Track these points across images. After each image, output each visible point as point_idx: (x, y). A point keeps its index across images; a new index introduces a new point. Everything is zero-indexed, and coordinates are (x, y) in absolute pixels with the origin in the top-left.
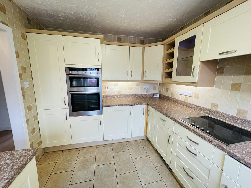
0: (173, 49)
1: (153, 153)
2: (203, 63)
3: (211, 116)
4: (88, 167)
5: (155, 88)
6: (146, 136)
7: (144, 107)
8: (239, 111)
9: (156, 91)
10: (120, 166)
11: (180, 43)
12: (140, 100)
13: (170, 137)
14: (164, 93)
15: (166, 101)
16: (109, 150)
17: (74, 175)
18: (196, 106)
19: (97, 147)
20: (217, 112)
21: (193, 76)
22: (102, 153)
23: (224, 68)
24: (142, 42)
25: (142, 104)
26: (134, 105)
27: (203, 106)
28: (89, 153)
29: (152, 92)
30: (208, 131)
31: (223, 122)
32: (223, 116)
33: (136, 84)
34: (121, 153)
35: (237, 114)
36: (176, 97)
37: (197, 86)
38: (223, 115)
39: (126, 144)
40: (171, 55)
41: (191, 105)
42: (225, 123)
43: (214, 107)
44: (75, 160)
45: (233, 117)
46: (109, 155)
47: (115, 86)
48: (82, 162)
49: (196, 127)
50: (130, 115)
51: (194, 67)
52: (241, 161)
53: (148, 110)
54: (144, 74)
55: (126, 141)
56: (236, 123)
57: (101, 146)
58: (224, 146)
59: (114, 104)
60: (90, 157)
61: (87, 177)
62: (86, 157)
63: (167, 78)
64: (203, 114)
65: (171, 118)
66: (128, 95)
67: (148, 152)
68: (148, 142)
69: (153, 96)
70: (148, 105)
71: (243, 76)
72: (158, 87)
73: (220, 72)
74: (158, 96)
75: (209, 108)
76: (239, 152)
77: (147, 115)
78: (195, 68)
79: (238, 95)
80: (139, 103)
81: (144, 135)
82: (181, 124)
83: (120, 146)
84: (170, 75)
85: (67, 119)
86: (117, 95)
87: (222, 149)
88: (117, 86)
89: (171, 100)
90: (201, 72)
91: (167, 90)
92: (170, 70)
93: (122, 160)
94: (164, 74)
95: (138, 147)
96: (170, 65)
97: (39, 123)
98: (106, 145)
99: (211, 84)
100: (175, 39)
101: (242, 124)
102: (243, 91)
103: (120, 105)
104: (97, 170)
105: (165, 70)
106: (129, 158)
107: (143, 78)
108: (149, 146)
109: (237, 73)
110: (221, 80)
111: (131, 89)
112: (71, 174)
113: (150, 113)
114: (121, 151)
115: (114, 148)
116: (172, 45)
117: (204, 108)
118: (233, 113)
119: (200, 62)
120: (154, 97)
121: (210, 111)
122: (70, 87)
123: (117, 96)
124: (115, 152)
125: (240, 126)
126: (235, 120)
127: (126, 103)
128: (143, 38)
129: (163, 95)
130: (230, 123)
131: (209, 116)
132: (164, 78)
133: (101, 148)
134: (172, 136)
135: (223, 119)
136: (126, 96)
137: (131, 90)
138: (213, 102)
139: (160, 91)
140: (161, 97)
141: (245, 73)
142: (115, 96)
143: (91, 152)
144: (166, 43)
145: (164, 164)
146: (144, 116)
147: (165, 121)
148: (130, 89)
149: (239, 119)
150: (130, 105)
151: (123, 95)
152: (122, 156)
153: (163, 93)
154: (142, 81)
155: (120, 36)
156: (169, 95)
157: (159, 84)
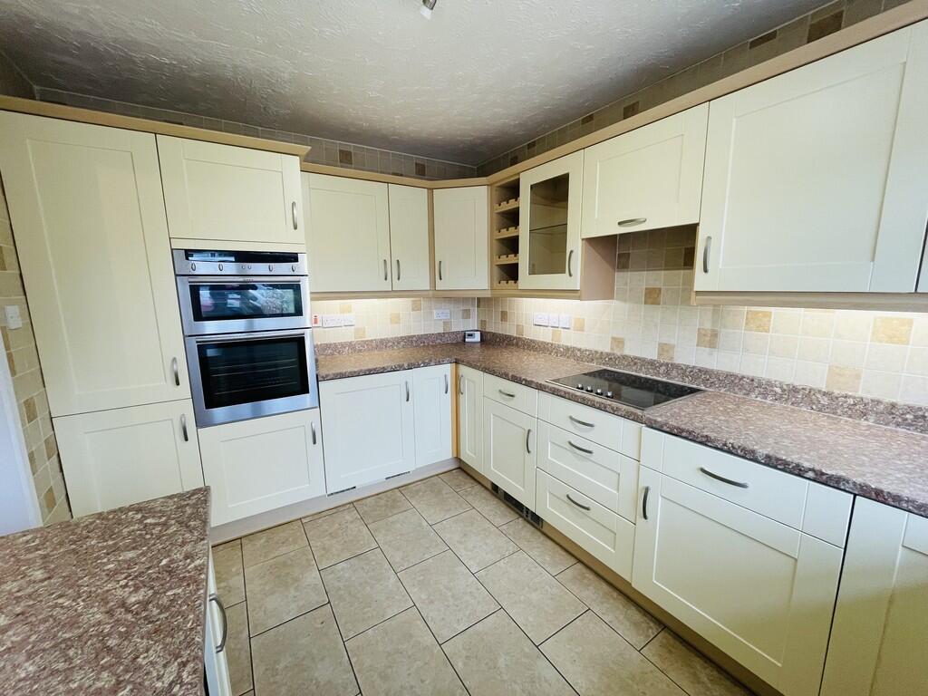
0: (516, 200)
1: (484, 498)
2: (590, 244)
3: (613, 369)
4: (296, 580)
5: (466, 314)
6: (458, 459)
7: (447, 369)
8: (664, 348)
9: (472, 324)
10: (398, 549)
11: (532, 187)
12: (431, 352)
13: (531, 433)
14: (495, 327)
15: (506, 348)
16: (351, 519)
17: (254, 610)
18: (579, 350)
19: (304, 521)
20: (624, 357)
21: (570, 275)
22: (330, 534)
23: (629, 254)
24: (421, 172)
25: (439, 363)
26: (419, 366)
27: (596, 349)
28: (283, 543)
29: (459, 325)
30: (609, 394)
31: (636, 376)
32: (635, 364)
33: (411, 303)
34: (390, 519)
35: (659, 355)
36: (531, 334)
37: (580, 298)
38: (635, 361)
39: (399, 494)
40: (512, 218)
41: (568, 349)
42: (640, 378)
43: (617, 346)
44: (239, 574)
45: (652, 363)
46: (355, 533)
47: (343, 311)
48: (268, 573)
49: (587, 391)
50: (408, 400)
51: (571, 252)
52: (665, 428)
53: (457, 378)
54: (436, 270)
55: (396, 486)
56: (658, 374)
57: (316, 517)
58: (639, 412)
59: (356, 370)
60: (293, 553)
61: (301, 603)
62: (272, 556)
63: (504, 282)
64: (595, 367)
65: (528, 384)
66: (387, 341)
67: (470, 499)
68: (465, 475)
69: (464, 337)
70: (457, 362)
71: (663, 272)
72: (474, 311)
73: (622, 263)
74: (477, 337)
75: (608, 350)
76: (661, 416)
77: (458, 391)
78: (573, 255)
79: (657, 312)
80: (431, 361)
81: (451, 457)
82: (555, 392)
83: (382, 502)
84: (511, 273)
85: (186, 439)
86: (350, 343)
87: (637, 419)
88: (350, 312)
89: (517, 344)
90: (586, 265)
91: (504, 316)
92: (511, 259)
93: (401, 535)
94: (496, 270)
95: (440, 492)
96: (512, 245)
97: (61, 470)
98: (334, 510)
99: (608, 293)
100: (519, 174)
101: (667, 374)
102: (665, 303)
103: (375, 369)
104: (329, 578)
105: (496, 257)
106: (420, 525)
107: (433, 283)
108: (468, 486)
109: (651, 265)
110: (626, 284)
111: (395, 319)
112: (243, 613)
113: (465, 386)
114: (390, 514)
115: (366, 511)
116: (512, 190)
117: (596, 352)
118: (651, 354)
119: (583, 239)
120: (467, 340)
121: (611, 358)
122: (195, 320)
123: (351, 345)
124: (370, 521)
125: (664, 380)
126: (655, 369)
127: (393, 364)
128: (422, 159)
129: (494, 334)
130: (649, 376)
131: (609, 368)
132: (496, 282)
133: (320, 521)
134: (534, 430)
135: (636, 371)
136: (382, 344)
137: (396, 323)
138: (615, 335)
139: (483, 323)
140: (489, 340)
141: (666, 265)
142: (343, 345)
143: (287, 540)
144: (496, 182)
145: (517, 516)
146: (448, 399)
147: (512, 396)
148: (392, 321)
149: (661, 365)
150: (406, 365)
151: (372, 341)
152: (399, 525)
153: (491, 329)
154: (431, 293)
155: (350, 146)
156: (509, 330)
157: (479, 299)
